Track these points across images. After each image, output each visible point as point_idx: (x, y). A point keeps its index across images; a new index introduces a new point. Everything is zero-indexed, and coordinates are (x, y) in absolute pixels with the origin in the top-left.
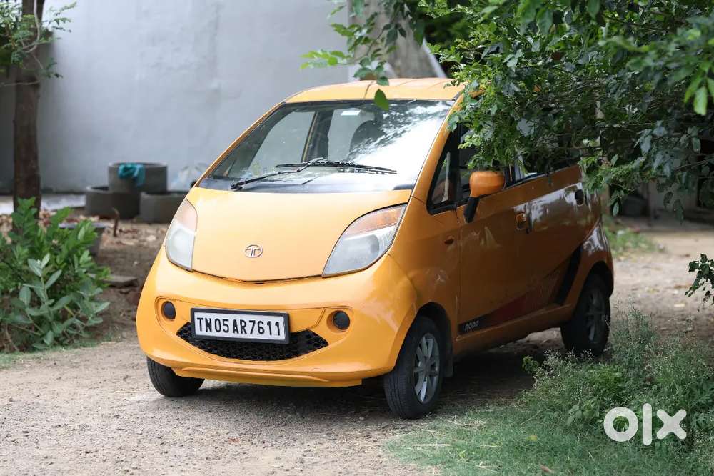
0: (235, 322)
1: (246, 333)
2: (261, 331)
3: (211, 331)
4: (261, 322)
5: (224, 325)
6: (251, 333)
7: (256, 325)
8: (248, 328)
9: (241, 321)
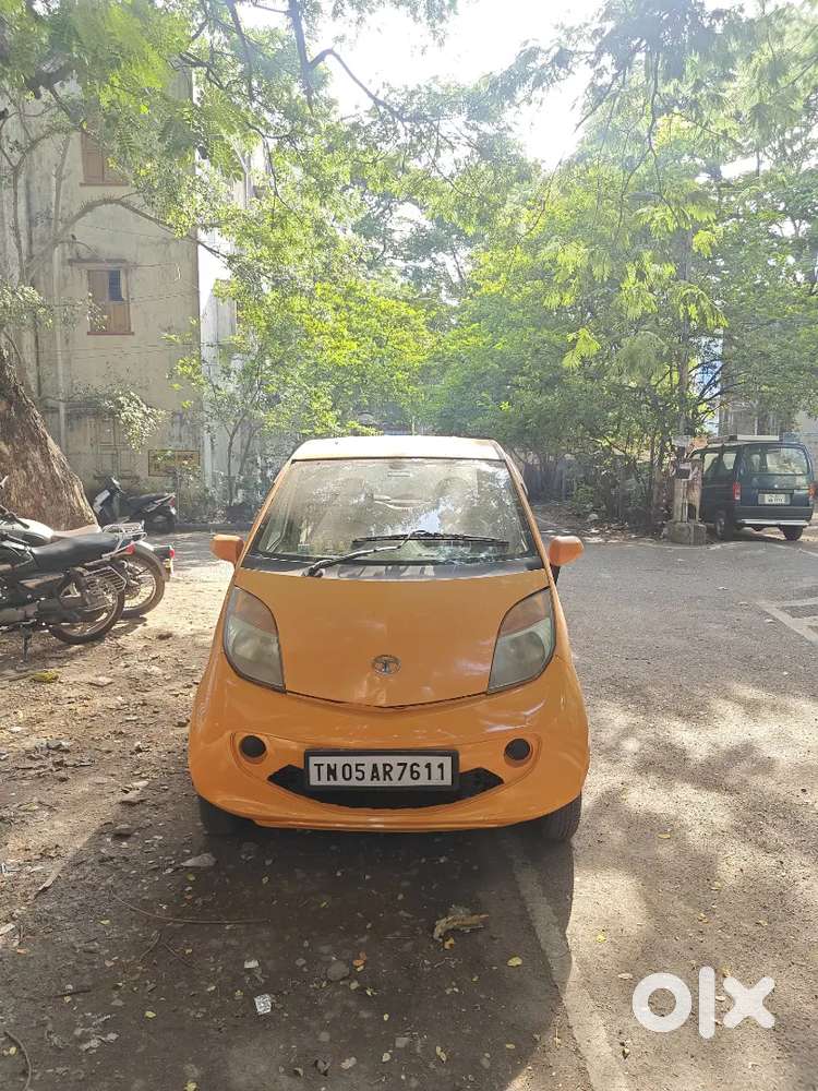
0: (375, 766)
1: (391, 779)
2: (415, 775)
3: (335, 779)
4: (415, 764)
5: (357, 770)
6: (400, 779)
7: (408, 768)
8: (395, 774)
9: (385, 765)
